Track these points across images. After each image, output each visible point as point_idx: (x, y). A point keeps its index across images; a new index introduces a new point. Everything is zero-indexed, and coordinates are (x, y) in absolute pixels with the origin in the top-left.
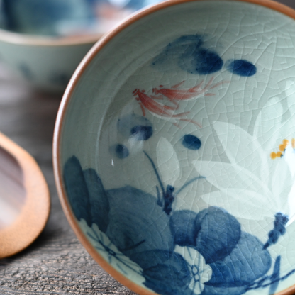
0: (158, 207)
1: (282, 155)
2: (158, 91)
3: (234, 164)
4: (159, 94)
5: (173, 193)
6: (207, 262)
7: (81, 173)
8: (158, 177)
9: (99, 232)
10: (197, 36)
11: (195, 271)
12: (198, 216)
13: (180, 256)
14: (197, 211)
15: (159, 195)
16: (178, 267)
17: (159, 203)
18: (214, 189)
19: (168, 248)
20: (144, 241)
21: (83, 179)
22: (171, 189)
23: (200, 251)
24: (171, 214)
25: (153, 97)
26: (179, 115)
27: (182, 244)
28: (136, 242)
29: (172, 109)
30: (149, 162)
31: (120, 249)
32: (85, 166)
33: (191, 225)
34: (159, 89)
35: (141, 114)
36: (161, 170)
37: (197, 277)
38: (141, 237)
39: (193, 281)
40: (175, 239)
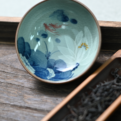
0: (45, 57)
1: (81, 47)
2: (51, 25)
3: (68, 48)
4: (51, 26)
5: (50, 54)
6: (55, 73)
7: (24, 43)
8: (47, 49)
9: (25, 59)
10: (62, 10)
11: (51, 74)
12: (56, 61)
13: (48, 71)
14: (56, 60)
15: (46, 54)
16: (46, 73)
17: (46, 56)
18: (62, 54)
19: (45, 68)
20: (39, 65)
21: (24, 44)
22: (50, 53)
23: (54, 70)
24: (49, 59)
25: (49, 26)
26: (56, 33)
27: (49, 68)
28: (36, 65)
29: (54, 31)
30: (45, 44)
31: (30, 65)
32: (25, 41)
33: (53, 63)
34: (51, 24)
35: (45, 31)
36: (48, 47)
37: (50, 76)
38: (38, 64)
39: (49, 76)
40: (48, 66)
